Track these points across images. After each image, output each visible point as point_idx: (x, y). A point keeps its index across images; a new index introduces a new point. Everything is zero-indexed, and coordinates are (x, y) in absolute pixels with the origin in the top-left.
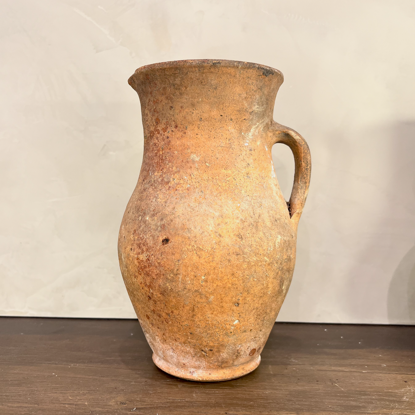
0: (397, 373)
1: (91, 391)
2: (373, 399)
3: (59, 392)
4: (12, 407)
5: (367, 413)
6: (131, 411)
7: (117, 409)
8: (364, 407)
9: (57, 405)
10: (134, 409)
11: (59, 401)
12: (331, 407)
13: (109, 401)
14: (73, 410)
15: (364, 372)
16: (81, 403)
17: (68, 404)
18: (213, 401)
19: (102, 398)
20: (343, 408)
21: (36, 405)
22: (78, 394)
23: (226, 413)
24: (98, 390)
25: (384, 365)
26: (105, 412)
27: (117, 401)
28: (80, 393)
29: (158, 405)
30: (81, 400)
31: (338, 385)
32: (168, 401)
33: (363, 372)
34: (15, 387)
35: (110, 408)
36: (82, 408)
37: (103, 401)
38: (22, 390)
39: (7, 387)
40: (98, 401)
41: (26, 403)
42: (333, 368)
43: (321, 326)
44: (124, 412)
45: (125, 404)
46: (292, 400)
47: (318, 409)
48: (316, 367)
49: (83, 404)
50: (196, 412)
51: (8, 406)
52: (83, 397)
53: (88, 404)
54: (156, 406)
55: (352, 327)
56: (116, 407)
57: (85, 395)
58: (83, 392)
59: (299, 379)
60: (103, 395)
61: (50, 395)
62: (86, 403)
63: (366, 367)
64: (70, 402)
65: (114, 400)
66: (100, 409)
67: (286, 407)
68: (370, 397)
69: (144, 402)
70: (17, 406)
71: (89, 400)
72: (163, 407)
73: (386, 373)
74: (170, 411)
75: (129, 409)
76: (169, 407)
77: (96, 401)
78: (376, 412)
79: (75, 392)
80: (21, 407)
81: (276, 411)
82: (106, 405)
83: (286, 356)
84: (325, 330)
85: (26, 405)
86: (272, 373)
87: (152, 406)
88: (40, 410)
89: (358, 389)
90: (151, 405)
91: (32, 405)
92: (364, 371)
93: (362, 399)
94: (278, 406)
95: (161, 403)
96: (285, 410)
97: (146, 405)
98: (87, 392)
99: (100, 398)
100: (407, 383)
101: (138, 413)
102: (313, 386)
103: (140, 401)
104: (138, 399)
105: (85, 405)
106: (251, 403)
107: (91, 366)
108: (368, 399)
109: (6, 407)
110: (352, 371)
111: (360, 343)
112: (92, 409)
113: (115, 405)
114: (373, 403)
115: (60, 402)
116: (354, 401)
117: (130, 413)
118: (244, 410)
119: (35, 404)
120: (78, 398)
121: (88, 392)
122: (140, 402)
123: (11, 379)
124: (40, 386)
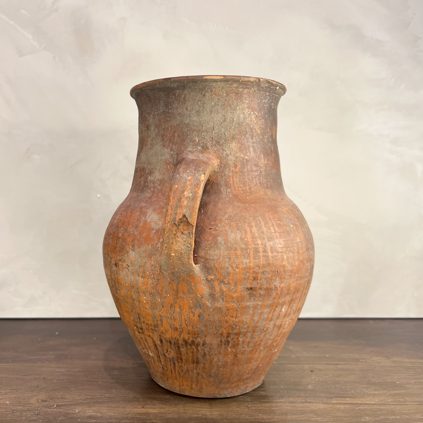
0: (305, 363)
1: (14, 390)
2: (281, 389)
5: (274, 402)
6: (51, 409)
7: (37, 407)
8: (272, 396)
10: (54, 406)
13: (31, 400)
16: (2, 402)
18: (132, 396)
19: (23, 396)
22: (1, 394)
23: (144, 407)
24: (20, 389)
25: (294, 356)
26: (26, 411)
27: (39, 399)
28: (2, 392)
29: (79, 402)
30: (3, 399)
32: (88, 397)
35: (31, 406)
36: (3, 407)
37: (25, 399)
40: (20, 400)
44: (44, 409)
45: (46, 401)
49: (4, 403)
50: (114, 407)
52: (5, 396)
53: (9, 403)
54: (75, 402)
56: (37, 405)
57: (7, 394)
58: (6, 391)
60: (25, 393)
62: (8, 402)
65: (35, 398)
66: (21, 408)
68: (278, 387)
69: (65, 399)
71: (11, 399)
72: (83, 403)
73: (295, 364)
74: (90, 406)
75: (49, 406)
76: (88, 403)
77: (17, 400)
78: (283, 400)
82: (27, 404)
87: (73, 403)
90: (71, 402)
95: (81, 399)
97: (66, 402)
98: (9, 391)
99: (22, 396)
100: (313, 372)
101: (58, 410)
103: (61, 398)
104: (59, 396)
105: (7, 404)
107: (14, 366)
112: (14, 408)
113: (36, 403)
117: (50, 411)
118: (160, 403)
121: (11, 391)
122: (60, 400)
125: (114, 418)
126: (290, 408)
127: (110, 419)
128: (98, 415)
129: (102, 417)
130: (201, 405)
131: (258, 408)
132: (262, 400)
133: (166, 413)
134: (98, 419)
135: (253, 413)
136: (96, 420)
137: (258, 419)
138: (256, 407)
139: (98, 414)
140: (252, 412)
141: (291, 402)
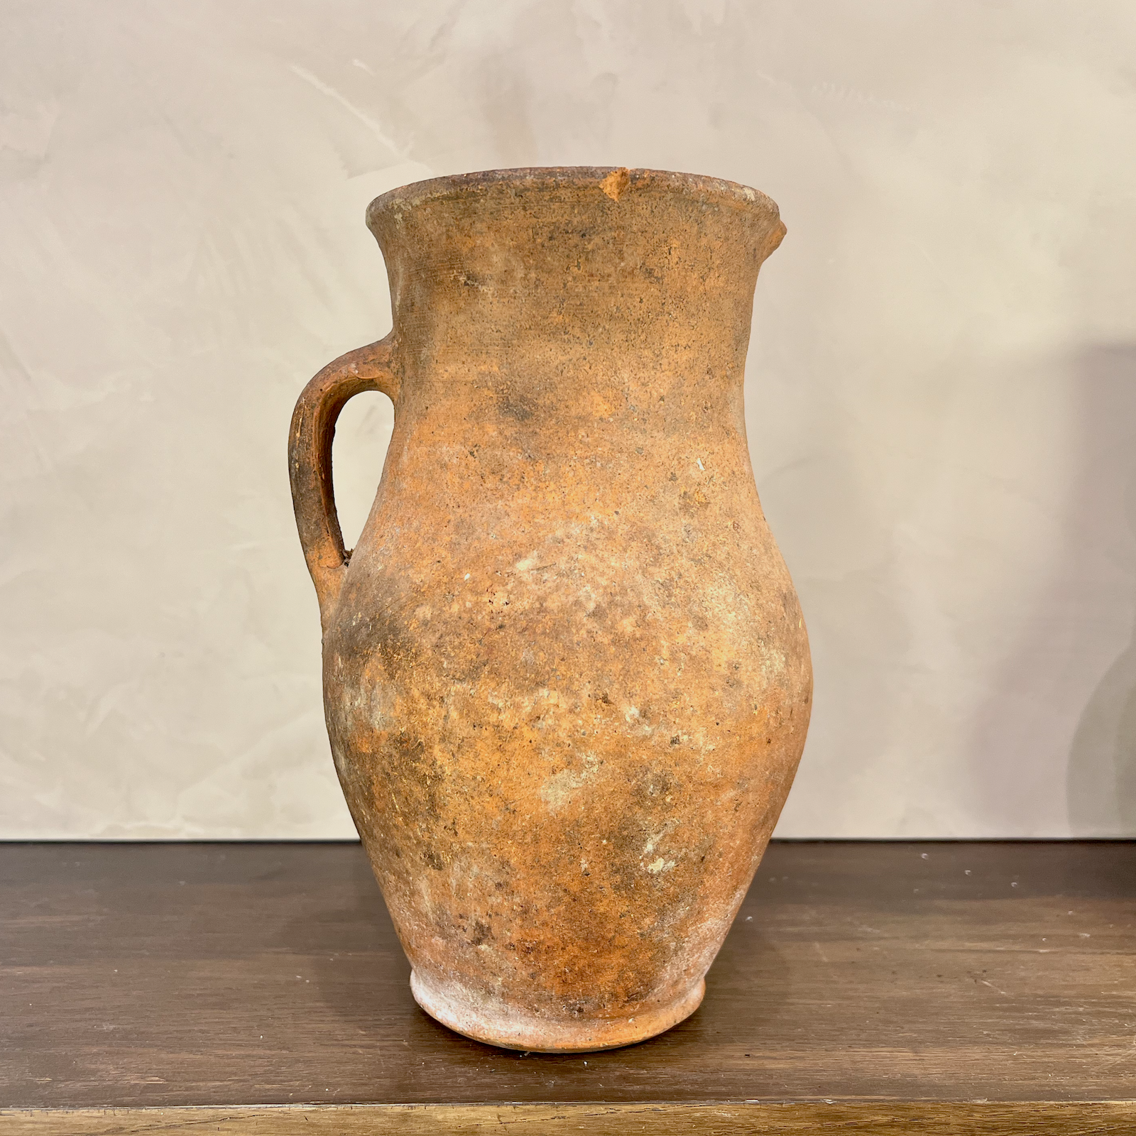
0: (1119, 951)
2: (1080, 1013)
3: (328, 1019)
4: (228, 1057)
5: (1075, 1045)
6: (519, 1058)
7: (484, 1055)
8: (1066, 1032)
9: (336, 1050)
10: (525, 1052)
11: (335, 1040)
12: (988, 1035)
14: (379, 1060)
15: (1041, 951)
16: (392, 1042)
17: (361, 1047)
20: (1018, 1036)
21: (284, 1052)
22: (378, 1023)
23: (749, 1055)
25: (1086, 935)
26: (458, 1063)
28: (380, 1020)
30: (390, 1035)
31: (989, 982)
33: (1040, 953)
34: (215, 1011)
35: (466, 1053)
36: (400, 1055)
38: (237, 1018)
39: (196, 1011)
40: (432, 1038)
41: (258, 1046)
42: (968, 945)
43: (910, 846)
44: (503, 1060)
46: (891, 1022)
47: (960, 1040)
48: (927, 942)
49: (396, 1045)
51: (217, 1056)
52: (394, 1029)
53: (410, 1045)
55: (983, 848)
57: (395, 1024)
58: (389, 1016)
59: (894, 973)
61: (310, 1026)
62: (406, 1043)
63: (1044, 939)
64: (365, 1042)
66: (446, 1056)
67: (884, 1037)
68: (1071, 1009)
70: (240, 1055)
71: (410, 1035)
73: (1094, 953)
77: (427, 1038)
78: (1096, 1041)
79: (366, 1017)
80: (248, 1056)
81: (864, 1047)
82: (455, 1047)
83: (849, 919)
84: (924, 855)
85: (261, 1052)
86: (825, 959)
88: (298, 1061)
89: (1040, 992)
91: (273, 1052)
92: (1042, 949)
93: (1054, 1013)
94: (863, 1036)
96: (884, 1045)
101: (538, 1062)
102: (932, 988)
105: (405, 1048)
106: (799, 1030)
108: (1070, 1013)
109: (213, 1059)
110: (1013, 951)
111: (1013, 884)
112: (425, 1057)
114: (1083, 1023)
115: (341, 1042)
116: (1036, 1018)
117: (519, 1063)
118: (786, 1047)
119: (281, 1049)
120: (382, 1032)
121: (400, 1016)
123: (198, 992)
124: (275, 1006)
125: (685, 1081)
126: (1118, 1060)
127: (677, 1084)
128: (642, 1074)
129: (655, 1078)
130: (892, 1052)
131: (1039, 1060)
132: (1043, 1041)
133: (812, 1070)
134: (646, 1084)
135: (1030, 1072)
136: (642, 1087)
137: (1047, 1085)
138: (1033, 1057)
139: (642, 1072)
140: (1025, 1069)
141: (1117, 1046)
